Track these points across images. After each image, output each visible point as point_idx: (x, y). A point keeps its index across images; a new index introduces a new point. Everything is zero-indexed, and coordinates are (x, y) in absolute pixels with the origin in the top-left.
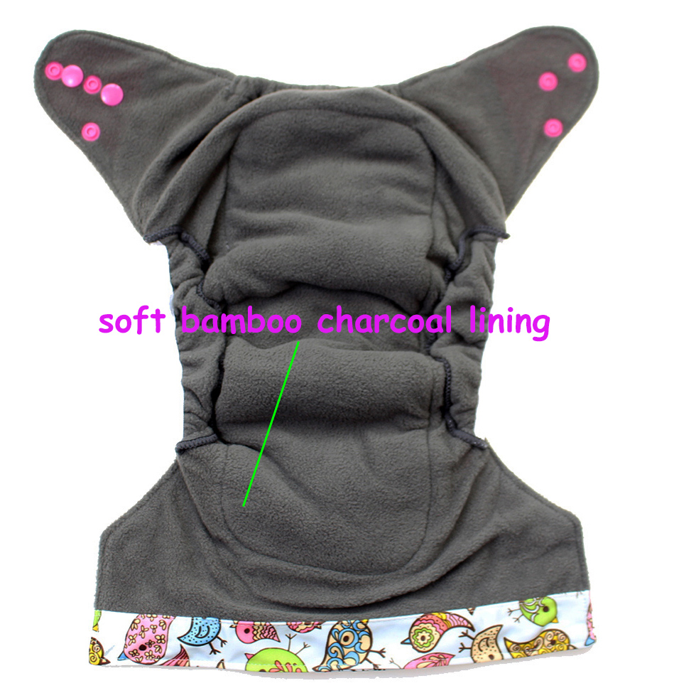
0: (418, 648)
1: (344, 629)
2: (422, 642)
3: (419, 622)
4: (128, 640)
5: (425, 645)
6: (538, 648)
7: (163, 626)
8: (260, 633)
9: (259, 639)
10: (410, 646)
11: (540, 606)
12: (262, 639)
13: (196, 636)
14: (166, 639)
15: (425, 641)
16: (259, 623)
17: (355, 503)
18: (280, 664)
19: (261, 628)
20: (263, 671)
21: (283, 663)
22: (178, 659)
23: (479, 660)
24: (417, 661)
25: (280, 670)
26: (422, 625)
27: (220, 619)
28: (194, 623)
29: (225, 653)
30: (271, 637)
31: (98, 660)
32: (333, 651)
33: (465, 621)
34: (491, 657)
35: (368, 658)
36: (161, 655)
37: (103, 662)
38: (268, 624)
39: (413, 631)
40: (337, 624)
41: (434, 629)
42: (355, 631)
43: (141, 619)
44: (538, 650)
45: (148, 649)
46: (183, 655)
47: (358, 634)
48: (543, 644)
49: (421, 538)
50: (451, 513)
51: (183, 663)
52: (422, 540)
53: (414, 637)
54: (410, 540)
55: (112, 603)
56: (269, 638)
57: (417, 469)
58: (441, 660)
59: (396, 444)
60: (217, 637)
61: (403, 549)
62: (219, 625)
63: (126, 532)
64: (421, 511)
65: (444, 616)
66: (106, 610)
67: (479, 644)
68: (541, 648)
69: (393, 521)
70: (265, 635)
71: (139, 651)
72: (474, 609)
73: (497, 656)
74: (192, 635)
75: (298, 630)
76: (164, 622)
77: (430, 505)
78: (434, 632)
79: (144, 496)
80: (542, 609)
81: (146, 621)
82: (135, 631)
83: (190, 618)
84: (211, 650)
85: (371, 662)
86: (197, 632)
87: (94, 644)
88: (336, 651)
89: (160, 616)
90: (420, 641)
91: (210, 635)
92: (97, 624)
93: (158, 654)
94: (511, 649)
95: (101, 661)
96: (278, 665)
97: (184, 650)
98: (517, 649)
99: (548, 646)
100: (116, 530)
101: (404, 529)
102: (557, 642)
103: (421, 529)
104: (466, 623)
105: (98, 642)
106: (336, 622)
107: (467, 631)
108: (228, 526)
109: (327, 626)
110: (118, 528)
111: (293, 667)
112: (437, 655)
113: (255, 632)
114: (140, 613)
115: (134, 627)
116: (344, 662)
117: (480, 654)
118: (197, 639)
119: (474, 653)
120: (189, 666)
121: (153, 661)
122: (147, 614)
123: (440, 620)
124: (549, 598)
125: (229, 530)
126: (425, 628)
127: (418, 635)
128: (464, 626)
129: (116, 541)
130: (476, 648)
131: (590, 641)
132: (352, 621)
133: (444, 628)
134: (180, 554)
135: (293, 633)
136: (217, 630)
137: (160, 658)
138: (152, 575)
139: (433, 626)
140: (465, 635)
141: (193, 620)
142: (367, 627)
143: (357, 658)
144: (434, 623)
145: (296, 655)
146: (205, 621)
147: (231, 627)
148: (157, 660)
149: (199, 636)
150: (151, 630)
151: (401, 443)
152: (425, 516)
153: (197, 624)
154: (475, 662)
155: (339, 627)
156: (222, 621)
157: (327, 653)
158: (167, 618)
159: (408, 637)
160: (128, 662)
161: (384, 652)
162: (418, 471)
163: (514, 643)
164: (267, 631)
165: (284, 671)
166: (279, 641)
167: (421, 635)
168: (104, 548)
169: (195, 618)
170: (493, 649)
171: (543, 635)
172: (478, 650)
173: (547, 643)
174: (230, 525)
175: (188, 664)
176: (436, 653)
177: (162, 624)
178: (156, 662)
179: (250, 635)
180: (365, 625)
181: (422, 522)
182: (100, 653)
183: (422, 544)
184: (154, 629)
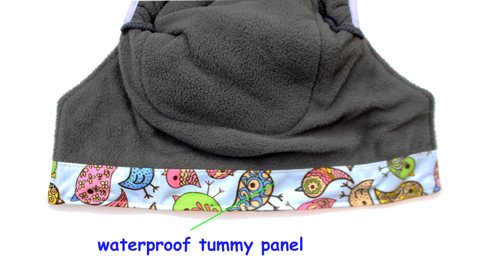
0: (309, 195)
1: (252, 177)
2: (312, 190)
3: (310, 174)
4: (78, 185)
5: (314, 192)
6: (399, 196)
7: (107, 175)
8: (185, 180)
9: (184, 185)
10: (302, 193)
11: (403, 164)
12: (187, 184)
13: (134, 182)
14: (109, 185)
15: (315, 189)
16: (184, 170)
17: (251, 79)
18: (201, 205)
19: (186, 175)
20: (187, 209)
21: (203, 204)
22: (119, 202)
23: (355, 205)
24: (308, 204)
25: (201, 209)
26: (312, 177)
27: (153, 168)
28: (132, 172)
29: (157, 197)
30: (194, 183)
31: (55, 200)
32: (242, 194)
33: (346, 175)
34: (364, 203)
35: (270, 201)
36: (106, 197)
37: (59, 202)
38: (192, 170)
39: (305, 181)
40: (246, 172)
41: (321, 180)
42: (261, 179)
43: (89, 168)
44: (400, 198)
45: (95, 193)
46: (123, 198)
47: (263, 183)
48: (403, 192)
49: (306, 107)
50: (331, 90)
51: (123, 205)
52: (307, 109)
53: (306, 186)
54: (296, 109)
55: (65, 156)
56: (193, 184)
57: (309, 57)
58: (326, 203)
59: (294, 33)
60: (150, 184)
61: (290, 116)
62: (152, 174)
63: (78, 99)
64: (307, 87)
65: (329, 171)
66: (61, 161)
67: (356, 192)
68: (402, 195)
69: (283, 93)
70: (189, 181)
71: (88, 194)
72: (352, 167)
73: (369, 202)
74: (131, 182)
75: (215, 176)
76: (108, 171)
77: (315, 83)
78: (321, 183)
79: (93, 71)
80: (404, 166)
81: (94, 171)
82: (84, 178)
83: (130, 168)
84: (145, 194)
85: (271, 205)
86: (134, 179)
87: (52, 188)
88: (244, 194)
89: (104, 167)
90: (310, 189)
91: (144, 182)
92: (55, 172)
93: (103, 196)
94: (380, 197)
95: (57, 201)
96: (199, 206)
97: (124, 193)
98: (384, 197)
99: (407, 193)
100: (70, 97)
101: (292, 99)
102: (414, 190)
103: (306, 100)
104: (346, 177)
105: (55, 187)
106: (245, 171)
107: (347, 182)
108: (147, 98)
109: (238, 174)
110: (71, 96)
111: (211, 207)
112: (323, 200)
113: (182, 179)
114: (88, 164)
115: (83, 175)
116: (250, 204)
117: (356, 201)
118: (134, 185)
119: (351, 199)
120: (128, 207)
121: (99, 203)
122: (94, 165)
123: (326, 174)
124: (410, 158)
125: (149, 102)
126: (313, 179)
127: (308, 185)
128: (345, 179)
129: (69, 106)
130: (353, 195)
131: (437, 189)
132: (258, 171)
133: (330, 180)
134: (123, 117)
135: (211, 180)
136: (151, 178)
137: (105, 200)
138: (97, 133)
139: (320, 178)
140: (346, 185)
141: (131, 169)
142: (269, 177)
143: (261, 201)
144: (321, 176)
145: (213, 198)
146: (141, 170)
147: (163, 174)
148: (102, 202)
149: (136, 182)
150: (97, 178)
151: (298, 32)
152: (310, 90)
153: (134, 172)
154: (352, 206)
155: (247, 175)
156: (155, 170)
157: (237, 196)
158: (110, 168)
159: (300, 185)
160: (79, 202)
161: (282, 197)
162: (310, 59)
163: (382, 192)
164: (191, 178)
165: (203, 210)
166: (200, 187)
167: (310, 185)
168: (60, 112)
169: (133, 168)
170: (366, 197)
171: (403, 186)
172: (354, 197)
173: (406, 191)
174: (149, 98)
175: (127, 205)
176: (322, 199)
177: (106, 173)
178: (101, 203)
179: (178, 181)
180: (269, 175)
181: (307, 95)
182: (57, 195)
183: (307, 112)
184: (100, 177)
